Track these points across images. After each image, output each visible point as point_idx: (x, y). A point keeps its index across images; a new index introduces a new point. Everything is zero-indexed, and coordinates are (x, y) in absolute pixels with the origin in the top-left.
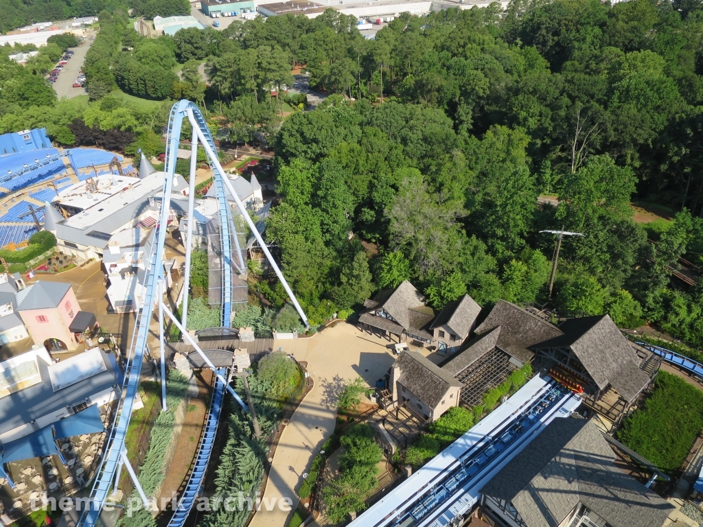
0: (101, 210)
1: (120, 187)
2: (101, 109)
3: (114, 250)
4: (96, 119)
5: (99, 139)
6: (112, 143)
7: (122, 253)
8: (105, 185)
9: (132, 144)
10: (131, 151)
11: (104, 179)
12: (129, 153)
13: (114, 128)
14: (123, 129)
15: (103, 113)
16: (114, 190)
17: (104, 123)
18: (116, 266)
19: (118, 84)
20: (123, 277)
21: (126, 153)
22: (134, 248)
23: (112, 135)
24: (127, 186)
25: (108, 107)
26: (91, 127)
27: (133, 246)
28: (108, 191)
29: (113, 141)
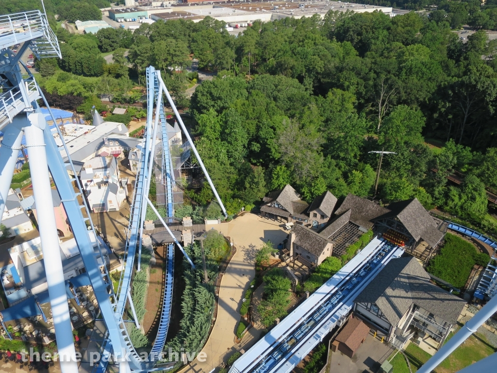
0: (72, 146)
1: (81, 132)
2: (58, 81)
3: (89, 171)
4: (55, 88)
5: (57, 101)
6: (67, 104)
7: (94, 173)
8: (70, 131)
9: (82, 105)
10: (81, 110)
11: (69, 127)
12: (80, 111)
13: (68, 94)
14: (75, 94)
15: (60, 83)
16: (78, 133)
17: (61, 90)
18: (91, 181)
19: (59, 66)
20: (100, 187)
21: (78, 111)
22: (104, 169)
23: (67, 99)
24: (87, 131)
25: (63, 79)
26: (51, 93)
27: (103, 168)
28: (74, 134)
29: (68, 103)
